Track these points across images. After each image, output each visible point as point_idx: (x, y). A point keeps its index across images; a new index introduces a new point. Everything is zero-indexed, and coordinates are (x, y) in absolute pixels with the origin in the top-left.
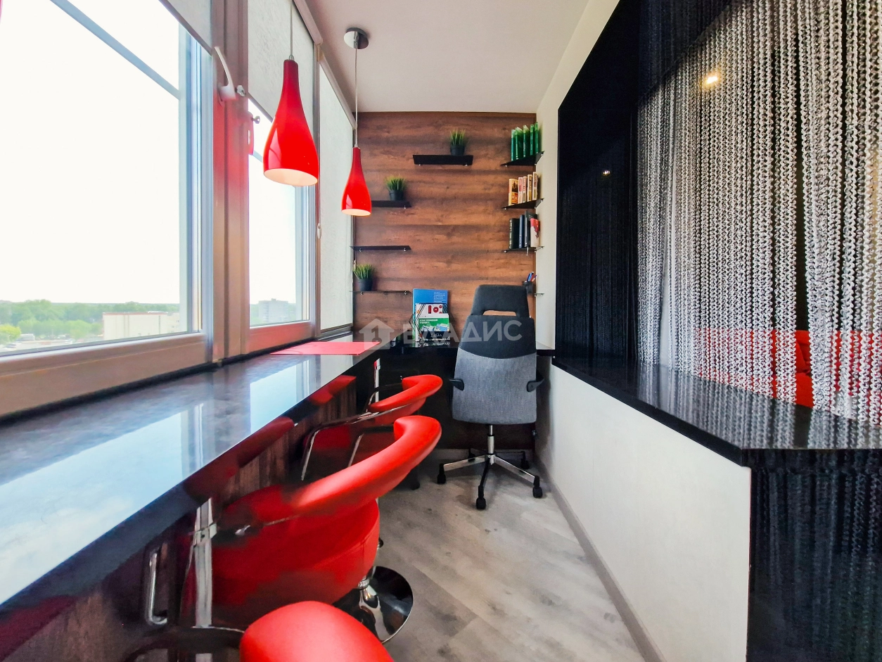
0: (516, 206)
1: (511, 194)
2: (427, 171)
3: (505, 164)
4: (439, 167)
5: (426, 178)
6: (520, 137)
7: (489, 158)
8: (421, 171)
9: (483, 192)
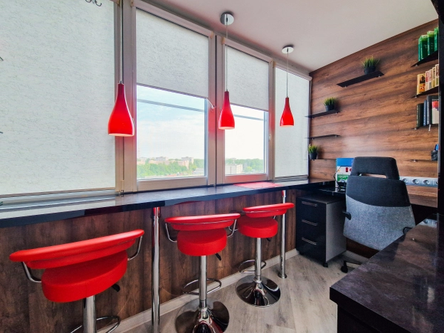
0: (424, 94)
1: (419, 86)
2: (351, 89)
3: (415, 65)
4: (360, 84)
5: (350, 92)
6: (424, 42)
7: (401, 65)
8: (346, 90)
9: (394, 89)
